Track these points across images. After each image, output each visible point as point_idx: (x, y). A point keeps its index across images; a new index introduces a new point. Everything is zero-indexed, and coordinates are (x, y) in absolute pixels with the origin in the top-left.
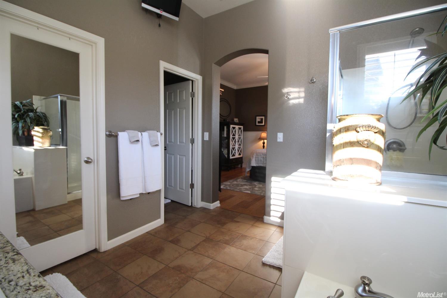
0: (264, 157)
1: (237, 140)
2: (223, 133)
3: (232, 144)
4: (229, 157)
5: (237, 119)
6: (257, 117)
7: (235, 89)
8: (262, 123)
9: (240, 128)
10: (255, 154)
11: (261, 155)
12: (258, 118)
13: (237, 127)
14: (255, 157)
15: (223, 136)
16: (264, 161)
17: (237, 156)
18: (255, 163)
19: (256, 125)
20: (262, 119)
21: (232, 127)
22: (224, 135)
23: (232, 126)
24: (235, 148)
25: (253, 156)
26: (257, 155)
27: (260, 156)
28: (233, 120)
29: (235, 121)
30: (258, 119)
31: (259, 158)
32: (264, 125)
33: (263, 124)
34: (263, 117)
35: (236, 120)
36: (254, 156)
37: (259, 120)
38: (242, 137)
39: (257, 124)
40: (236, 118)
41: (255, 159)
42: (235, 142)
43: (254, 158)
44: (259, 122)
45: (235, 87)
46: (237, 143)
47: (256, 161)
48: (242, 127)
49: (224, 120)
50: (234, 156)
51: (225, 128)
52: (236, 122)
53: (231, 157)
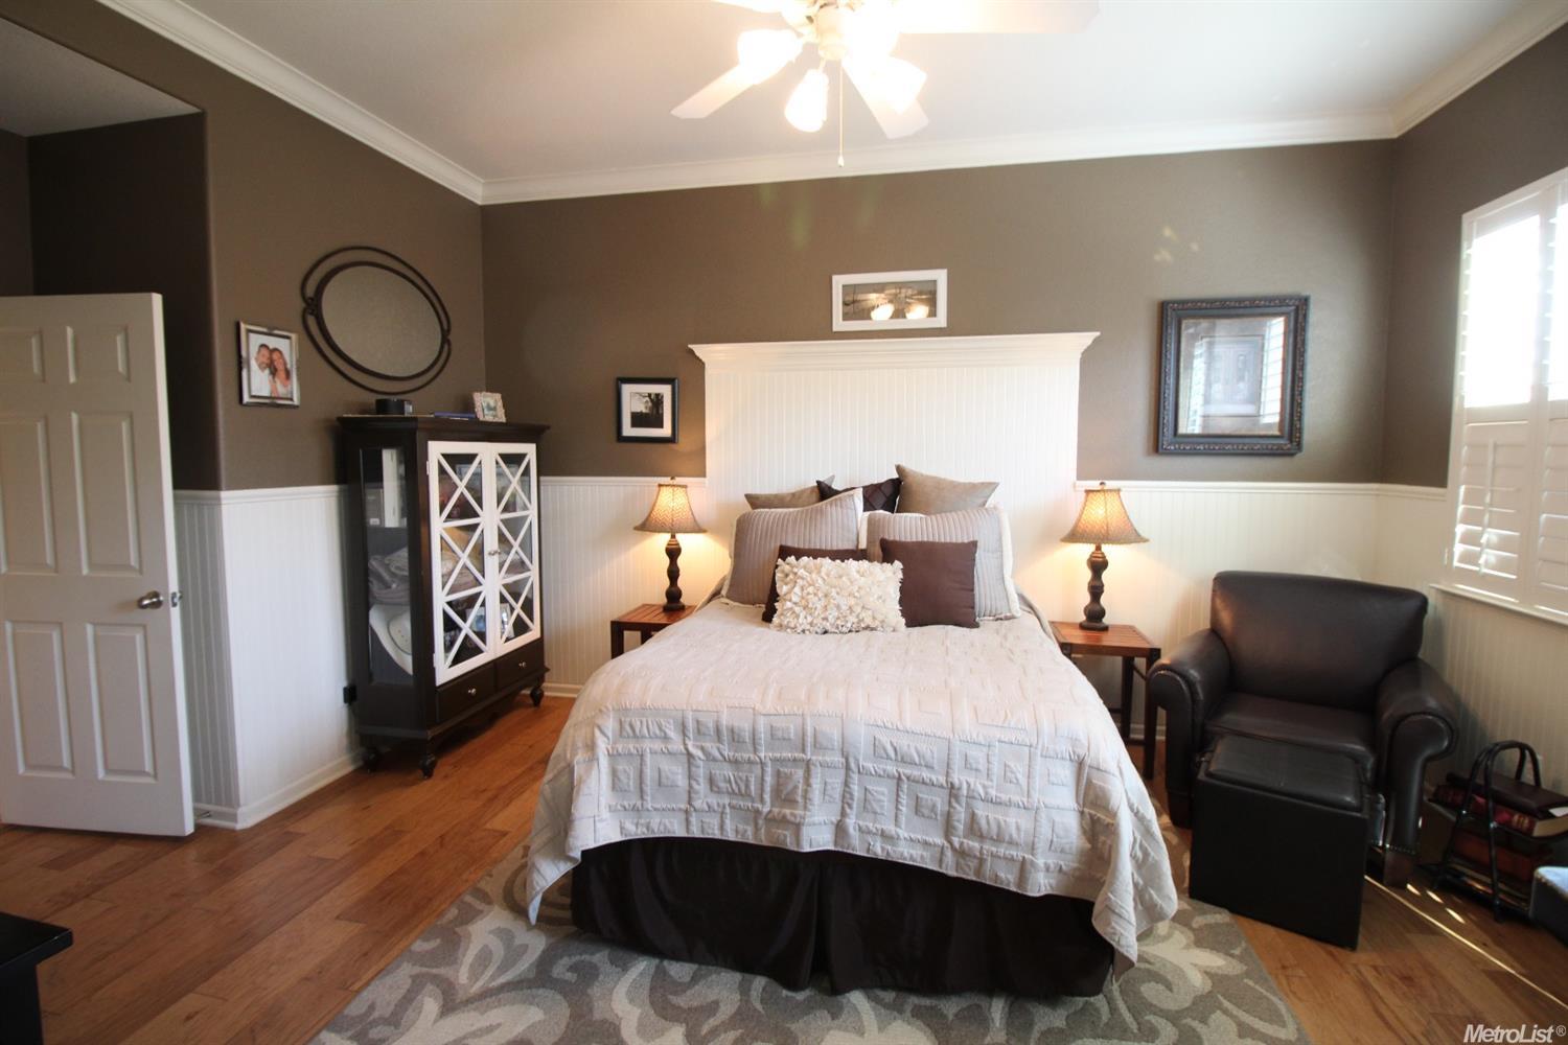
0: (689, 755)
1: (491, 543)
2: (370, 498)
3: (446, 576)
4: (432, 671)
5: (498, 396)
6: (628, 390)
7: (479, 202)
8: (660, 425)
9: (512, 460)
10: (610, 725)
11: (666, 738)
12: (633, 394)
13: (488, 453)
14: (613, 756)
15: (374, 521)
16: (690, 791)
17: (496, 646)
18: (611, 809)
19: (621, 439)
20: (657, 401)
21: (446, 456)
22: (380, 514)
23: (437, 450)
24: (479, 594)
25: (591, 747)
26: (626, 731)
27: (658, 745)
28: (468, 406)
29: (478, 410)
30: (634, 399)
31: (648, 758)
32: (671, 440)
33: (666, 431)
34: (665, 390)
35: (489, 406)
36: (602, 745)
37: (641, 407)
38: (532, 514)
39: (628, 430)
40: (491, 389)
41: (614, 773)
42: (479, 553)
43: (604, 761)
44: (639, 420)
45: (477, 191)
46: (491, 563)
47: (616, 785)
48: (529, 450)
49: (382, 406)
50: (478, 651)
51: (390, 461)
52: (489, 418)
53: (445, 671)
